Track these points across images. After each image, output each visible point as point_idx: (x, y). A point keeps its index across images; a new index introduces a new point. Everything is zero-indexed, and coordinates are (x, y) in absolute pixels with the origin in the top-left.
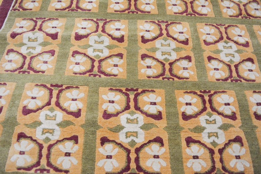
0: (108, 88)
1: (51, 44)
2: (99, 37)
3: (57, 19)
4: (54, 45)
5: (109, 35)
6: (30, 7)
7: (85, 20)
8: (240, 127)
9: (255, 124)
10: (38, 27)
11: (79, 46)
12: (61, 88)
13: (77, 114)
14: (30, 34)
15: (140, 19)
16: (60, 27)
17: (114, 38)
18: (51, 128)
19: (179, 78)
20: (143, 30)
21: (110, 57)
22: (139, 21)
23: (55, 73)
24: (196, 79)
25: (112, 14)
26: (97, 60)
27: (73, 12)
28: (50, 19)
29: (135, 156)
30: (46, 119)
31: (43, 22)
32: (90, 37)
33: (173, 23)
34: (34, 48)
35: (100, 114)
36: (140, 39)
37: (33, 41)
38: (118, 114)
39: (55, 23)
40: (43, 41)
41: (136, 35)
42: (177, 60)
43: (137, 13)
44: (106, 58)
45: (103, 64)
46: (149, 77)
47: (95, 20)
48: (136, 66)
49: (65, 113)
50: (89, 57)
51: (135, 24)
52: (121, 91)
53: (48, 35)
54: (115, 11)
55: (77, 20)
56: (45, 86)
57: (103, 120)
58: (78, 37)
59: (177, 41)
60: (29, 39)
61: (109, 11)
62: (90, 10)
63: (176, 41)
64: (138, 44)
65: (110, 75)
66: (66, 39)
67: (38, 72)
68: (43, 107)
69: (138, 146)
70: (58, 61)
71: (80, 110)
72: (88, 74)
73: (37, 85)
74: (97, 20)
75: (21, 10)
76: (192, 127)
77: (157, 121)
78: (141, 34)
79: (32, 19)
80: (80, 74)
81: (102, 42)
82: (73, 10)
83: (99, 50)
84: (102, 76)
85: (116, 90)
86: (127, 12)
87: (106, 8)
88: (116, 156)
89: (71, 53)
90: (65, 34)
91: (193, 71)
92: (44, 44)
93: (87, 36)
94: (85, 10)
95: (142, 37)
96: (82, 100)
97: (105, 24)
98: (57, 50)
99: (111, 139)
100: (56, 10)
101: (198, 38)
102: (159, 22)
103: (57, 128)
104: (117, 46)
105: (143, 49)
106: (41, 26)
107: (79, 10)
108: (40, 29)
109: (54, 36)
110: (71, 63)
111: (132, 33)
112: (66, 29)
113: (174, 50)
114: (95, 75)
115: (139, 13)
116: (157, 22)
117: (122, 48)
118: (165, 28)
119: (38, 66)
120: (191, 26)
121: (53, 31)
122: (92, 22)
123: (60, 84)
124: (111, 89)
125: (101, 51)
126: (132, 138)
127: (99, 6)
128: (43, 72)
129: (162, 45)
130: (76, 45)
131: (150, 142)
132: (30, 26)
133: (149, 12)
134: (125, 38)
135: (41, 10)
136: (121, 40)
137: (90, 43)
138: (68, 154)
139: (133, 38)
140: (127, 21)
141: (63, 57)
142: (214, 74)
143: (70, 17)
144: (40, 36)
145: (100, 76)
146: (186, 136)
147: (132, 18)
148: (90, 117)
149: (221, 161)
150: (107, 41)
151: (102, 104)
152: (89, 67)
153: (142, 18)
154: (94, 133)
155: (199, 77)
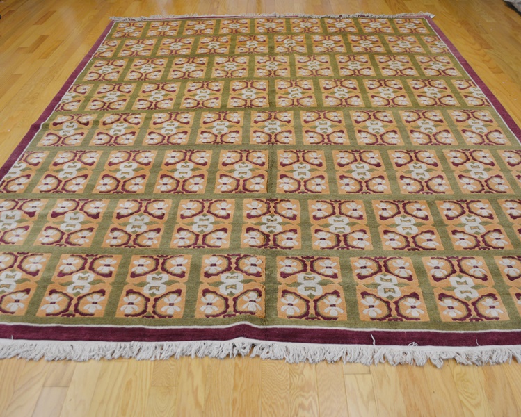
0: (69, 255)
1: (27, 221)
2: (75, 214)
3: (39, 200)
4: (31, 222)
5: (86, 212)
6: (14, 190)
7: (68, 200)
8: (184, 283)
9: (201, 280)
10: (18, 206)
11: (54, 223)
12: (25, 255)
13: (35, 274)
14: (9, 213)
15: (122, 198)
16: (40, 207)
17: (89, 215)
18: (9, 283)
19: (141, 246)
20: (121, 208)
21: (81, 230)
22: (121, 200)
23: (24, 243)
24: (158, 247)
25: (96, 194)
26: (67, 233)
27: (57, 194)
28: (32, 200)
29: (76, 302)
30: (6, 277)
31: (24, 203)
32: (66, 214)
33: (155, 201)
34: (10, 224)
35: (56, 273)
36: (115, 215)
37: (11, 218)
38: (72, 273)
39: (36, 203)
40: (19, 218)
41: (113, 212)
42: (146, 232)
43: (122, 193)
44: (77, 232)
45: (72, 236)
46: (112, 246)
47: (77, 200)
48: (103, 238)
49: (24, 273)
50: (60, 231)
51: (117, 203)
52: (81, 257)
53: (25, 212)
54: (100, 192)
55: (59, 200)
56: (12, 254)
57: (57, 278)
58: (55, 215)
59: (153, 216)
60: (7, 217)
61: (94, 192)
62: (74, 192)
63: (151, 217)
64: (113, 220)
65: (75, 245)
66: (43, 217)
67: (9, 243)
68: (6, 269)
69: (81, 295)
70: (29, 235)
71: (38, 271)
72: (54, 244)
73: (5, 253)
74: (79, 200)
75: (5, 192)
76: (136, 283)
77: (106, 278)
78: (118, 211)
79: (14, 201)
80: (48, 244)
81: (77, 219)
82: (57, 192)
83: (71, 226)
84: (68, 246)
85: (77, 256)
86: (112, 192)
87: (92, 189)
88: (59, 302)
89: (44, 228)
90: (43, 212)
91: (158, 240)
92: (20, 221)
93: (63, 214)
94: (70, 192)
95: (118, 214)
96: (42, 263)
97: (86, 203)
98: (31, 226)
99: (59, 291)
100: (41, 192)
101: (175, 213)
102: (141, 200)
103: (14, 284)
104: (91, 222)
105: (116, 223)
106: (22, 206)
107: (64, 192)
108: (20, 209)
109: (31, 214)
110: (42, 236)
111: (110, 210)
112: (46, 208)
113: (146, 224)
114: (61, 245)
115: (124, 193)
116: (139, 200)
117: (95, 223)
118: (145, 205)
119: (10, 239)
120: (173, 203)
121: (32, 210)
122: (74, 202)
123: (26, 252)
124: (72, 255)
125: (74, 226)
126: (78, 290)
127: (86, 188)
128: (13, 243)
129: (136, 220)
130: (51, 221)
131: (93, 293)
132: (10, 206)
133: (135, 192)
134: (100, 215)
135: (25, 192)
136: (96, 216)
137: (65, 220)
138: (17, 301)
139: (108, 215)
140: (109, 200)
141: (37, 231)
142: (178, 242)
143: (53, 198)
144: (18, 214)
145: (65, 246)
146: (128, 289)
147: (115, 198)
148: (46, 275)
149: (154, 306)
150: (82, 217)
151: (60, 266)
152: (57, 239)
153: (126, 197)
154: (45, 287)
155: (162, 244)
